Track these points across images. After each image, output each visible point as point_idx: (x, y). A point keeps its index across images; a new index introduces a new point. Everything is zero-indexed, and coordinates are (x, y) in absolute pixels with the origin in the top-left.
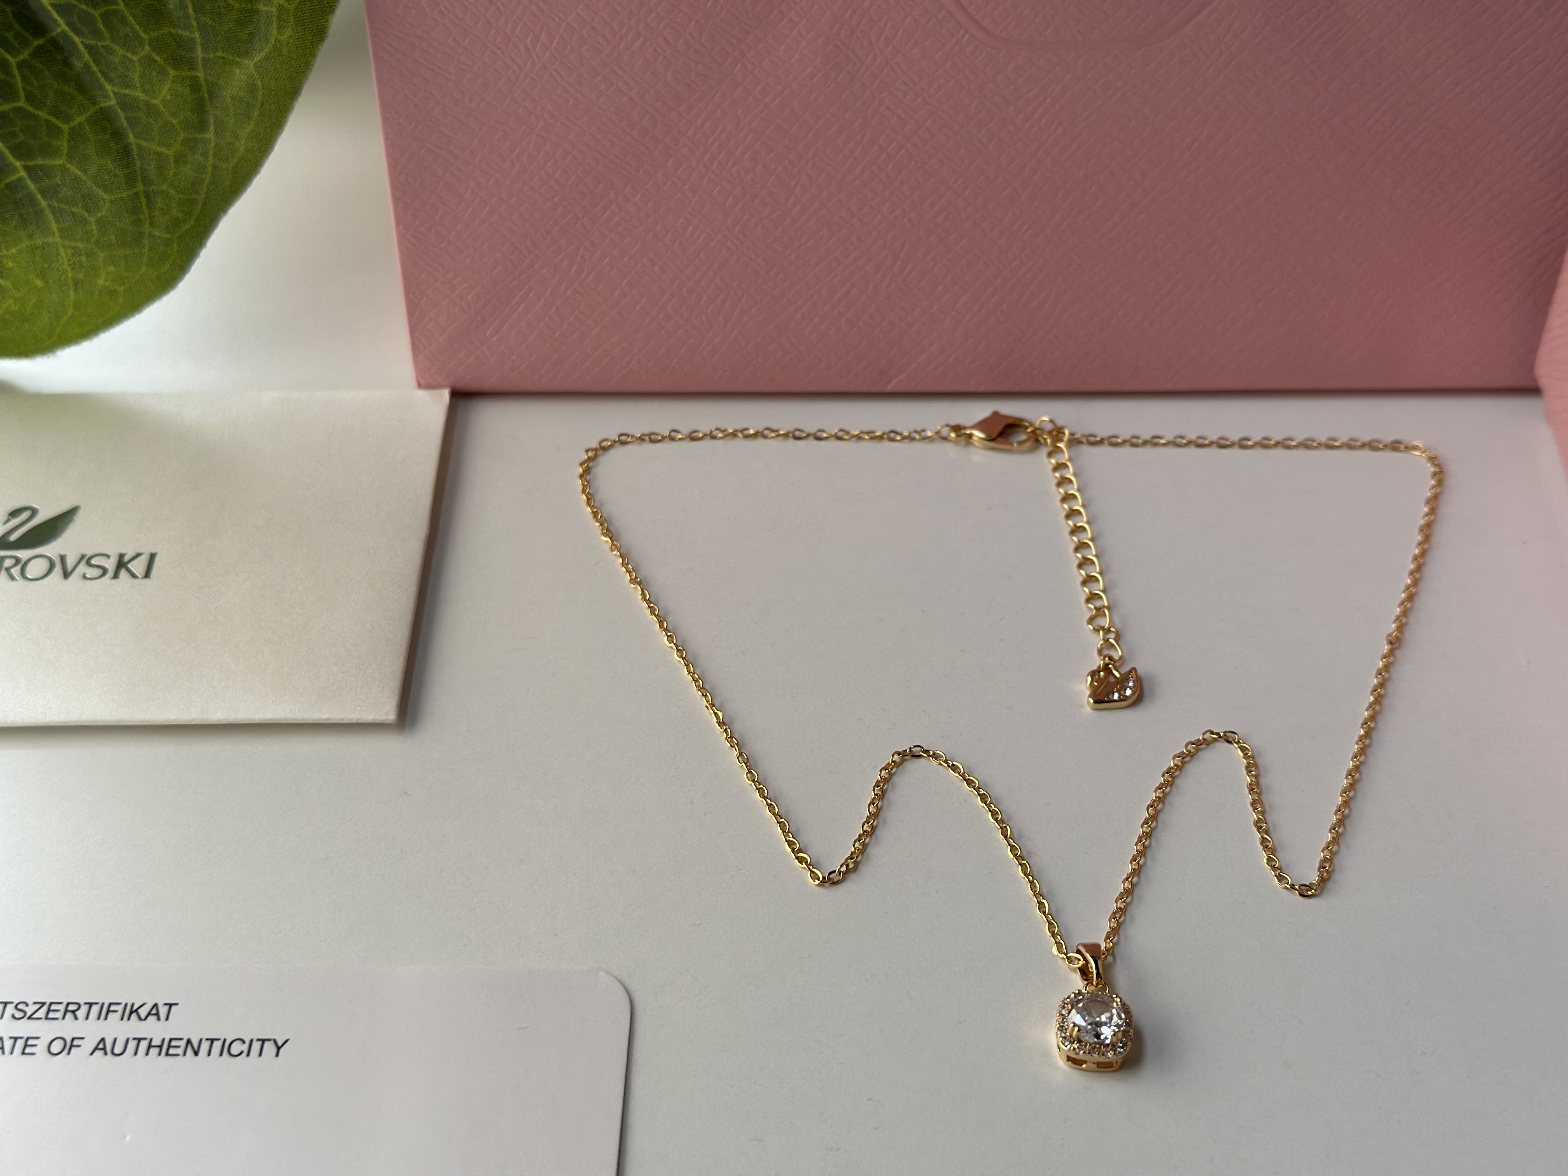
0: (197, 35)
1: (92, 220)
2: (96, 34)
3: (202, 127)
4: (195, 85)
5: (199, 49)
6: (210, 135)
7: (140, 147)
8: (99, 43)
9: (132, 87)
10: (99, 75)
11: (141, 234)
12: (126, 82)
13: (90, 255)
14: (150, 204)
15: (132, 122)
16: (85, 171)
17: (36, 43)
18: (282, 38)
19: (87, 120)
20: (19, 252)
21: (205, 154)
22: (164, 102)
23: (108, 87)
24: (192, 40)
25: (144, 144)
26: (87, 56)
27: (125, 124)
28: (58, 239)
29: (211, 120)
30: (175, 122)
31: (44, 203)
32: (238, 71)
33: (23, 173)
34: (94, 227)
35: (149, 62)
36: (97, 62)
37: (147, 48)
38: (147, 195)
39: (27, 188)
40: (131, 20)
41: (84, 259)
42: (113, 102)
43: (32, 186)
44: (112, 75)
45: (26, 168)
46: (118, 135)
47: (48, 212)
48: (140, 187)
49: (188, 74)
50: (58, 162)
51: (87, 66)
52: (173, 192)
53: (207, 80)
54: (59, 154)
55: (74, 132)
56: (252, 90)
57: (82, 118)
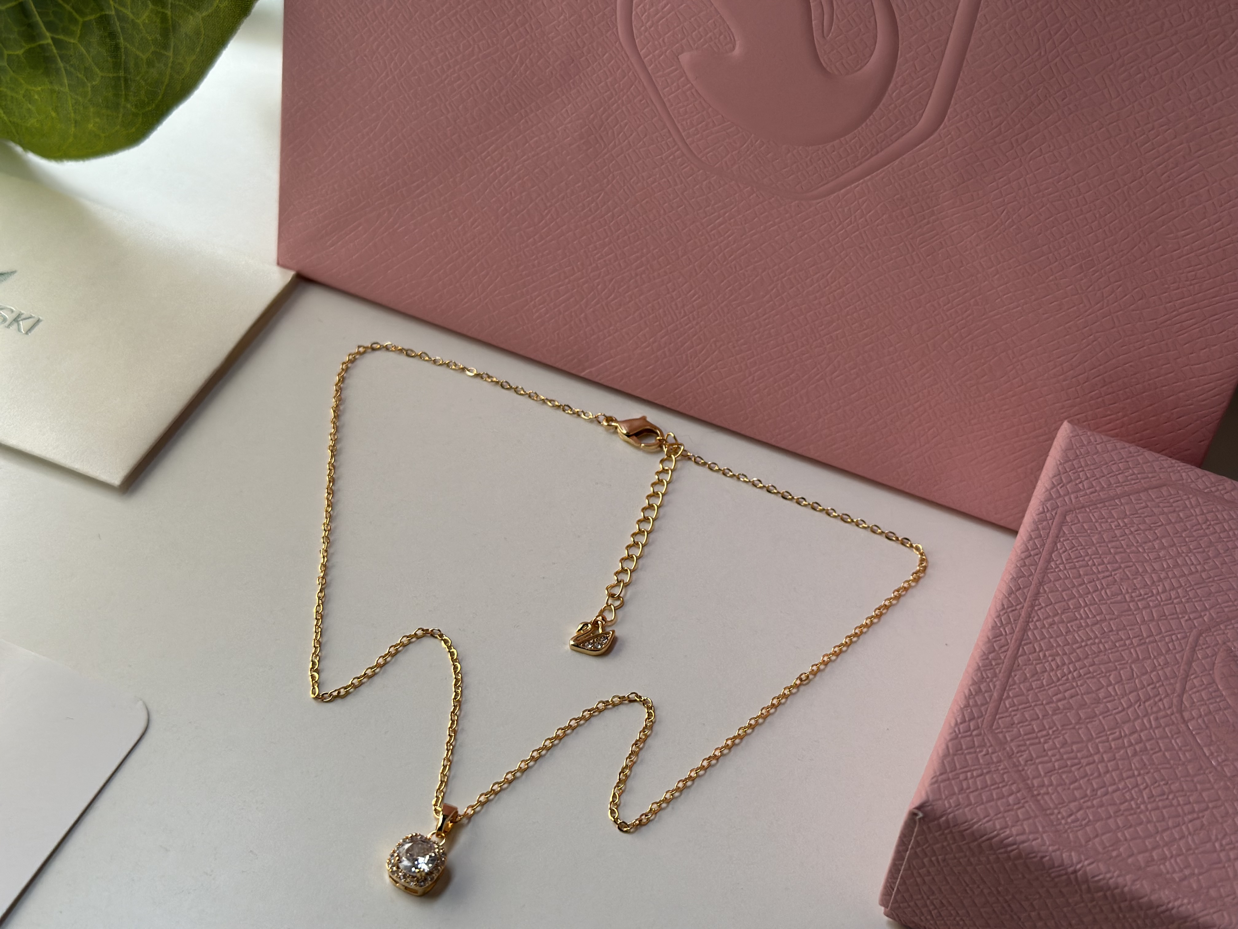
1: (89, 85)
3: (166, 47)
4: (164, 19)
6: (170, 54)
7: (126, 48)
9: (125, 7)
11: (118, 104)
13: (85, 107)
14: (127, 87)
15: (123, 29)
16: (88, 52)
18: (221, 6)
19: (95, 19)
20: (42, 90)
21: (166, 65)
22: (144, 24)
25: (128, 46)
27: (119, 30)
28: (67, 90)
29: (172, 44)
30: (150, 39)
31: (61, 65)
32: (191, 17)
33: (50, 41)
34: (89, 89)
38: (126, 80)
39: (52, 51)
41: (81, 108)
42: (113, 13)
43: (55, 51)
45: (53, 38)
46: (112, 35)
48: (122, 74)
49: (162, 10)
50: (72, 41)
52: (143, 83)
53: (172, 18)
54: (71, 34)
55: (86, 25)
56: (198, 33)
57: (92, 17)
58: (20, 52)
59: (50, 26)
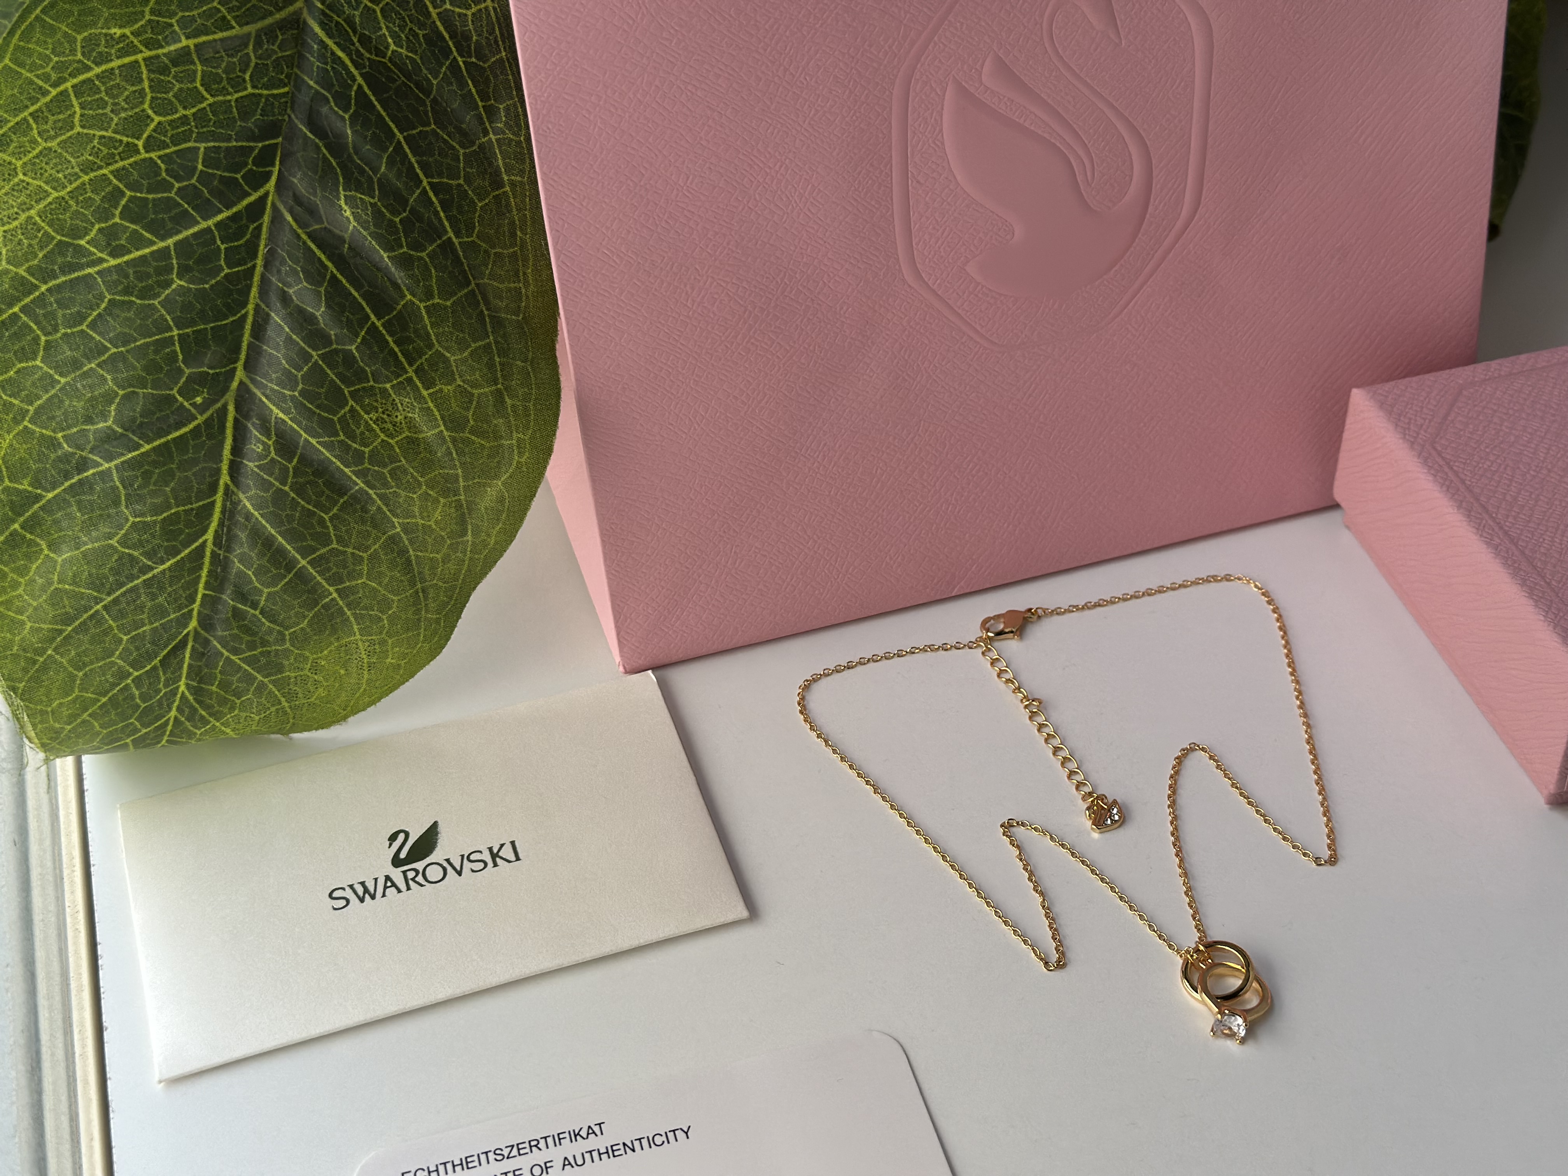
0: (460, 471)
1: (384, 617)
2: (386, 485)
3: (464, 533)
4: (459, 506)
5: (461, 480)
6: (469, 537)
7: (417, 556)
8: (387, 491)
9: (414, 517)
10: (388, 513)
11: (419, 620)
12: (410, 515)
13: (383, 643)
14: (426, 596)
15: (411, 541)
16: (380, 584)
17: (342, 501)
18: (523, 460)
19: (380, 547)
20: (330, 651)
21: (464, 552)
22: (436, 522)
23: (394, 519)
24: (457, 475)
25: (419, 554)
26: (379, 502)
27: (407, 543)
28: (358, 637)
29: (470, 527)
30: (443, 534)
31: (349, 613)
32: (489, 489)
33: (335, 595)
34: (386, 622)
35: (426, 497)
36: (387, 505)
37: (424, 487)
38: (423, 591)
39: (337, 604)
40: (412, 471)
41: (377, 647)
42: (399, 530)
43: (341, 603)
44: (398, 511)
45: (337, 590)
46: (403, 552)
47: (352, 619)
48: (419, 586)
49: (454, 499)
50: (360, 581)
51: (379, 508)
52: (441, 584)
53: (467, 501)
54: (360, 575)
55: (371, 558)
56: (501, 500)
57: (377, 546)
58: (304, 624)
59: (332, 581)
